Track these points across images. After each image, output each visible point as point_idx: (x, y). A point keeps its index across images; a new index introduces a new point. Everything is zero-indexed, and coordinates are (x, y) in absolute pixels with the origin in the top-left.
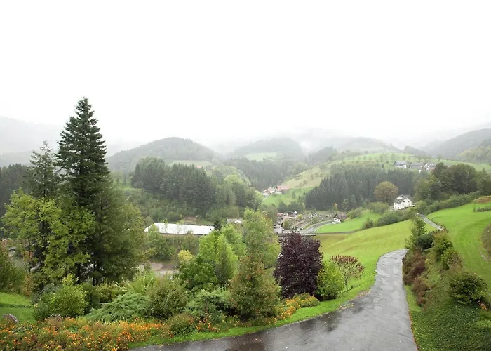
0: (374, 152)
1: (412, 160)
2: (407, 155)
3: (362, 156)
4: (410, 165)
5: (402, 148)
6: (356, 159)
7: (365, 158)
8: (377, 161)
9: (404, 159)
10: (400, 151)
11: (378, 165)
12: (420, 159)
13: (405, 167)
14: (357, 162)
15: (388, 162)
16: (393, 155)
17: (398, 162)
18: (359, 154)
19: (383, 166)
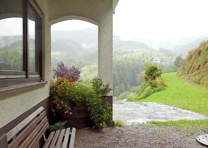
0: (138, 51)
1: (164, 57)
2: (160, 54)
3: (129, 55)
4: (162, 60)
5: (158, 49)
6: (125, 56)
7: (131, 55)
8: (140, 57)
9: (158, 56)
10: (156, 51)
11: (140, 61)
12: (169, 56)
13: (159, 62)
14: (126, 58)
15: (147, 59)
16: (151, 53)
17: (154, 59)
18: (127, 53)
19: (144, 61)
